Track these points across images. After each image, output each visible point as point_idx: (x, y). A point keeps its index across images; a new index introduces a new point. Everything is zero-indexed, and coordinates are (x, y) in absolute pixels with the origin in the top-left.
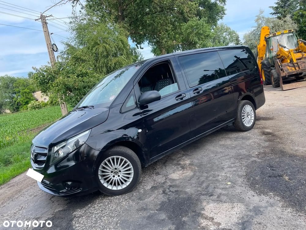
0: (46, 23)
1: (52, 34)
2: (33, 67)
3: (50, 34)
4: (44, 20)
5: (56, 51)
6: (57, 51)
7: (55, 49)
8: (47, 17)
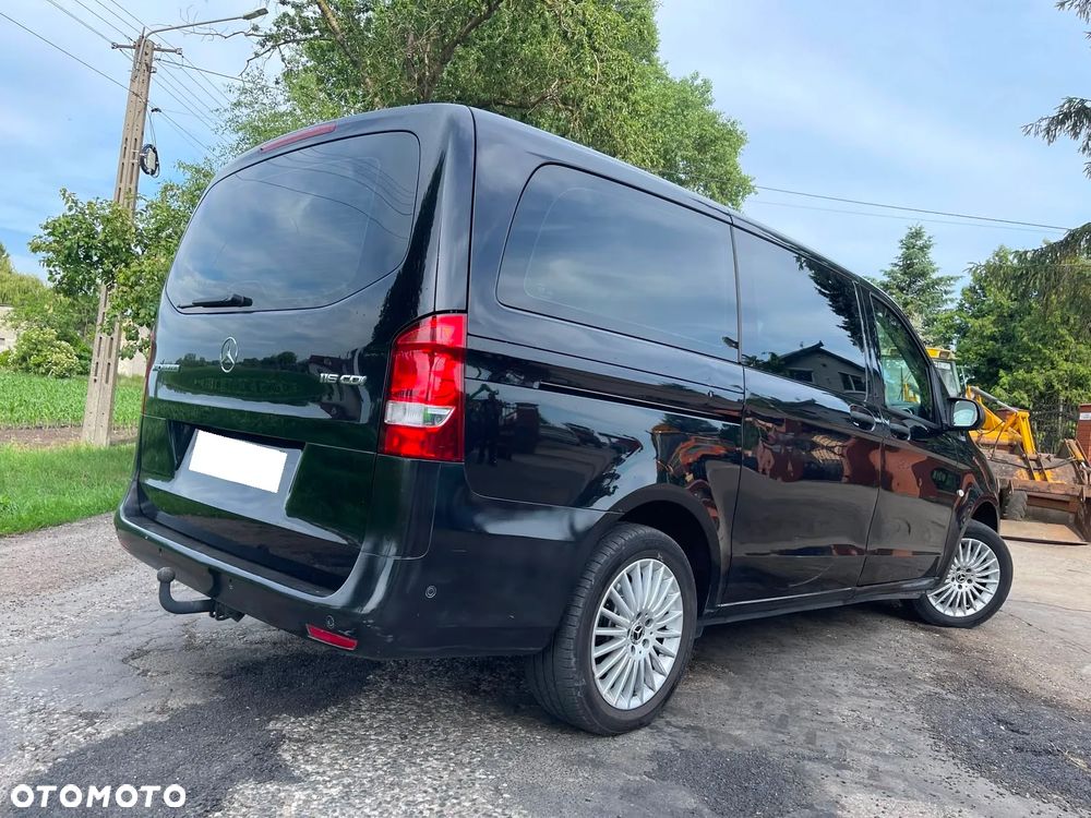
0: (149, 68)
1: (156, 110)
2: (65, 191)
3: (149, 109)
4: (147, 58)
5: (149, 171)
6: (153, 172)
7: (150, 164)
8: (159, 49)
